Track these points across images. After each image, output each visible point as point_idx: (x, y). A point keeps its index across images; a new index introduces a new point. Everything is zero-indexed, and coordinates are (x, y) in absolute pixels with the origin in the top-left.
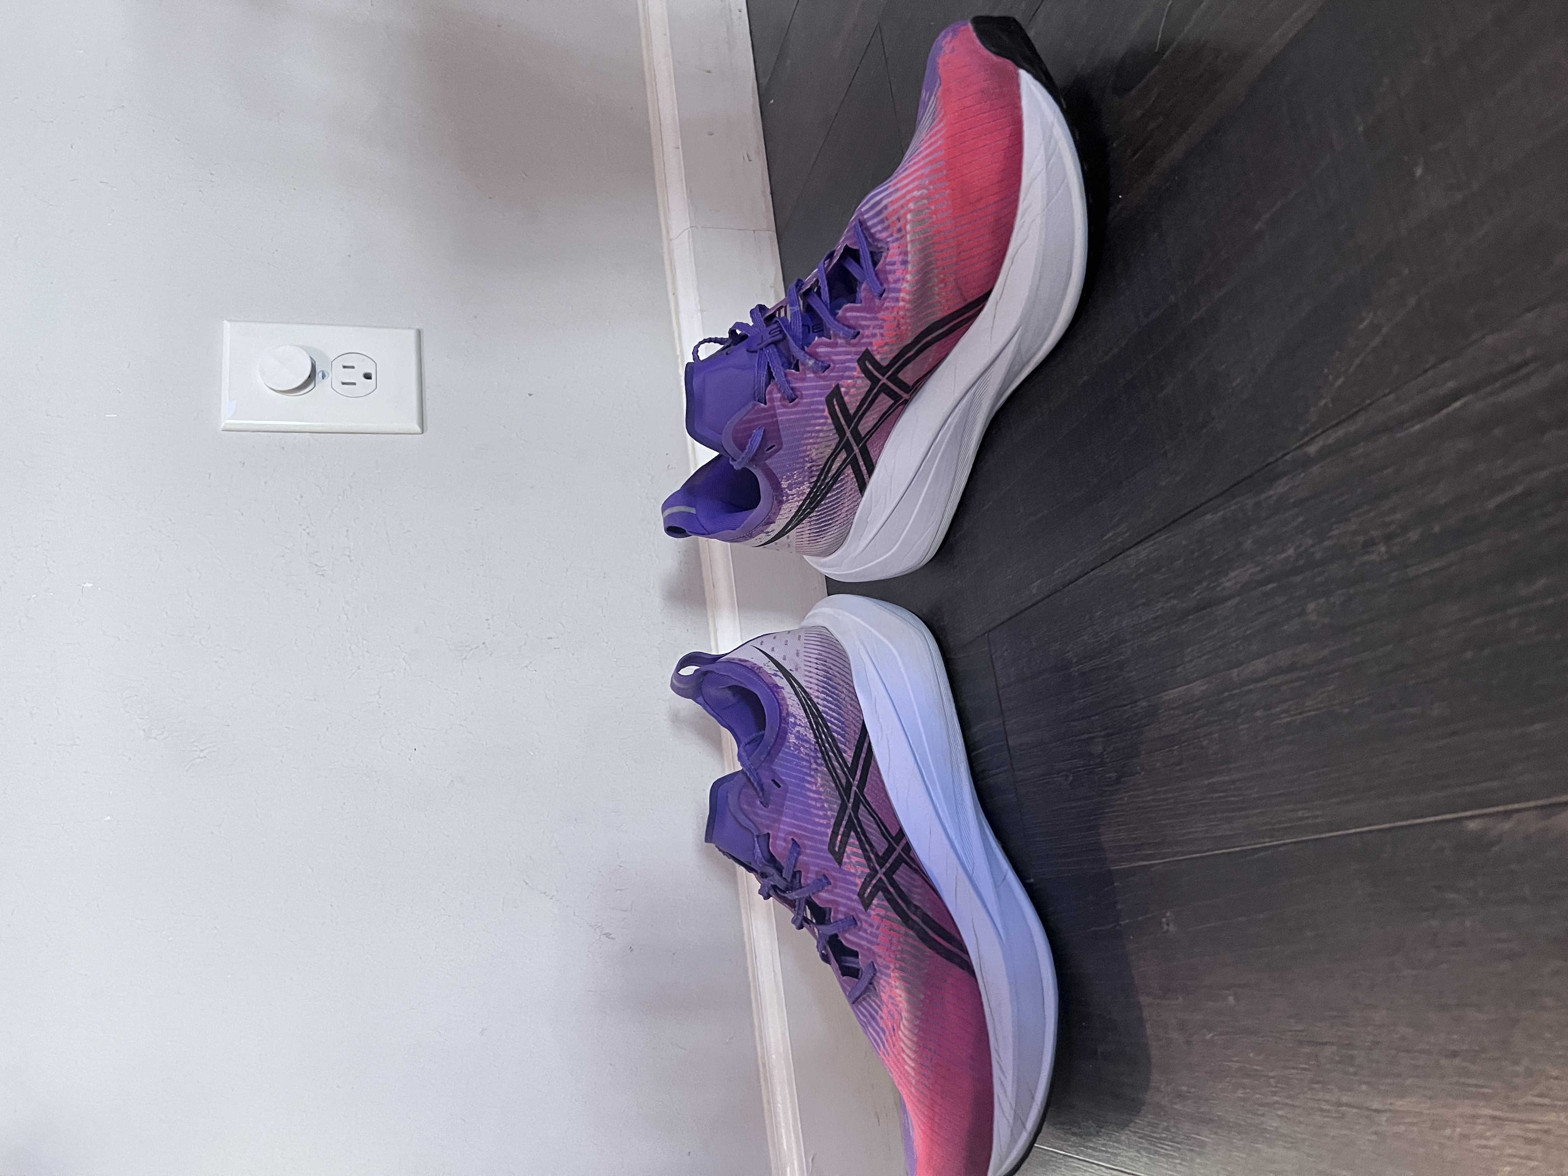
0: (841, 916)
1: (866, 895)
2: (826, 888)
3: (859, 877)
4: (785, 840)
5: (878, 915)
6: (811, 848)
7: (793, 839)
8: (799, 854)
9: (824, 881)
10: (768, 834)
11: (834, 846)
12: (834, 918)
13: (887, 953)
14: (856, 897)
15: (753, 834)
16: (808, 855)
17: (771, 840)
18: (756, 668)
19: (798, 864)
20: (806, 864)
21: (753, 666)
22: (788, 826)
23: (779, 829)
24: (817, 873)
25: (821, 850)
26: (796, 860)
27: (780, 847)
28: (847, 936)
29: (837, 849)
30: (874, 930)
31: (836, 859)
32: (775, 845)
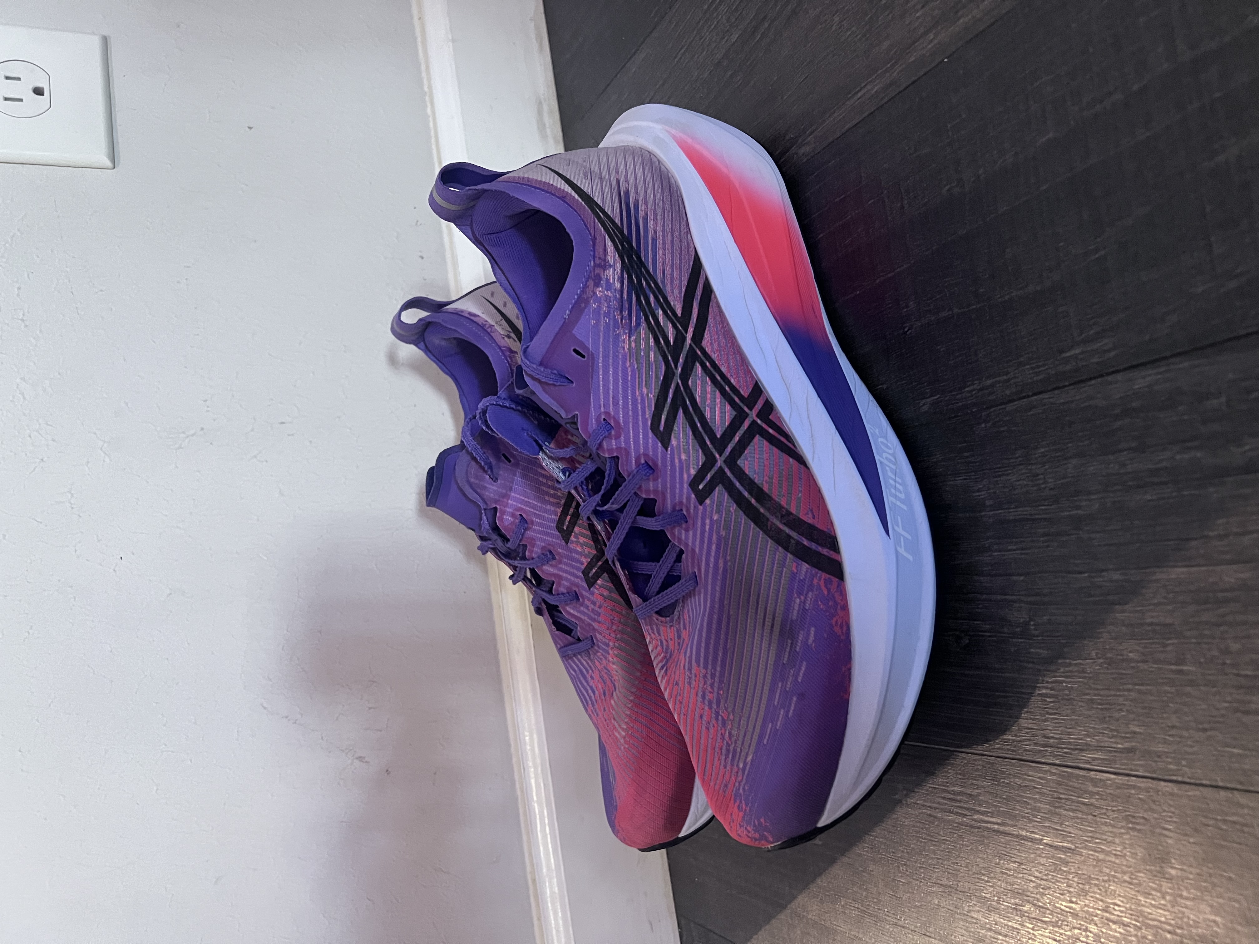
0: (562, 590)
1: (590, 575)
2: (550, 563)
3: (585, 557)
4: (513, 515)
5: (602, 595)
6: (539, 524)
7: (521, 515)
8: (526, 529)
9: (549, 555)
10: (496, 508)
11: (563, 524)
12: (557, 590)
13: (608, 632)
14: (580, 574)
15: (479, 506)
16: (535, 531)
17: (498, 514)
18: (487, 326)
19: (524, 539)
20: (532, 539)
21: (484, 323)
22: (517, 502)
23: (506, 505)
24: (543, 548)
25: (550, 528)
26: (523, 535)
27: (506, 520)
28: (568, 609)
29: (565, 528)
30: (596, 608)
31: (563, 537)
32: (501, 519)
